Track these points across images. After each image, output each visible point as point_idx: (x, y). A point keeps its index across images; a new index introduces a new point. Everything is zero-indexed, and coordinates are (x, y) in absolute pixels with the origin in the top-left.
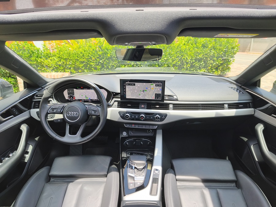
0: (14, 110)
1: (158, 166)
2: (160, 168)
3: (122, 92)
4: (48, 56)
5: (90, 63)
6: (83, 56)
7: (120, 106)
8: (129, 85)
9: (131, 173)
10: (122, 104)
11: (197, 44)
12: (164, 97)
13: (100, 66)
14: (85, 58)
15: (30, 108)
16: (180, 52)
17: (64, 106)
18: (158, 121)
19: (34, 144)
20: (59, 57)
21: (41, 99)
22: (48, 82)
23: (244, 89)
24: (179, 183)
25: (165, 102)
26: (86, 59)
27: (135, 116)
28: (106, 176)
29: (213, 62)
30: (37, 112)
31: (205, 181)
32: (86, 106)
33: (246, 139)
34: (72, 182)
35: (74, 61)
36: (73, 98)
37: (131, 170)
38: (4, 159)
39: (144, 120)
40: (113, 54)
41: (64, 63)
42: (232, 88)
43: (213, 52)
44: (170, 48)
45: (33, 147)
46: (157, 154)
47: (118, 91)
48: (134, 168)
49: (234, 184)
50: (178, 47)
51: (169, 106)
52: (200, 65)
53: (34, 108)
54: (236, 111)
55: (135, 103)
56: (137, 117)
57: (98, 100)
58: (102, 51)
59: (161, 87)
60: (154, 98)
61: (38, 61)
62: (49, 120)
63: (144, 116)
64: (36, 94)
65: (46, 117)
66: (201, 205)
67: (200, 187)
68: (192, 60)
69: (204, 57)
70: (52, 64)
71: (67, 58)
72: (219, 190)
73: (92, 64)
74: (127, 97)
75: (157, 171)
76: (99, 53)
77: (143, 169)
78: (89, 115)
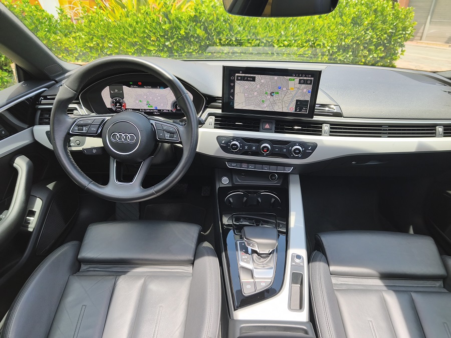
1: (298, 249)
2: (303, 253)
3: (226, 96)
4: (68, 31)
5: (147, 47)
6: (135, 31)
7: (219, 124)
8: (243, 79)
9: (245, 262)
10: (223, 122)
11: (343, 17)
12: (314, 109)
13: (166, 52)
14: (137, 36)
15: (32, 124)
16: (313, 32)
17: (103, 120)
18: (297, 158)
19: (45, 197)
20: (89, 33)
21: (52, 104)
22: (67, 71)
24: (334, 280)
26: (140, 38)
27: (252, 146)
28: (192, 263)
29: (368, 53)
30: (47, 133)
31: (385, 276)
32: (151, 121)
34: (125, 273)
35: (118, 41)
36: (121, 105)
37: (246, 256)
39: (267, 156)
40: (190, 30)
41: (98, 45)
43: (371, 34)
44: (295, 23)
45: (44, 202)
46: (295, 223)
47: (218, 92)
48: (250, 251)
49: (439, 283)
51: (321, 128)
52: (345, 59)
53: (40, 124)
55: (252, 120)
56: (254, 148)
57: (174, 111)
58: (170, 23)
60: (292, 110)
61: (51, 39)
62: (74, 149)
63: (269, 147)
64: (43, 95)
65: (67, 142)
66: (383, 324)
67: (378, 288)
68: (333, 49)
69: (354, 43)
70: (76, 46)
71: (103, 36)
72: (414, 295)
73: (151, 48)
74: (237, 106)
75: (298, 260)
76: (164, 27)
77: (270, 254)
78: (159, 142)
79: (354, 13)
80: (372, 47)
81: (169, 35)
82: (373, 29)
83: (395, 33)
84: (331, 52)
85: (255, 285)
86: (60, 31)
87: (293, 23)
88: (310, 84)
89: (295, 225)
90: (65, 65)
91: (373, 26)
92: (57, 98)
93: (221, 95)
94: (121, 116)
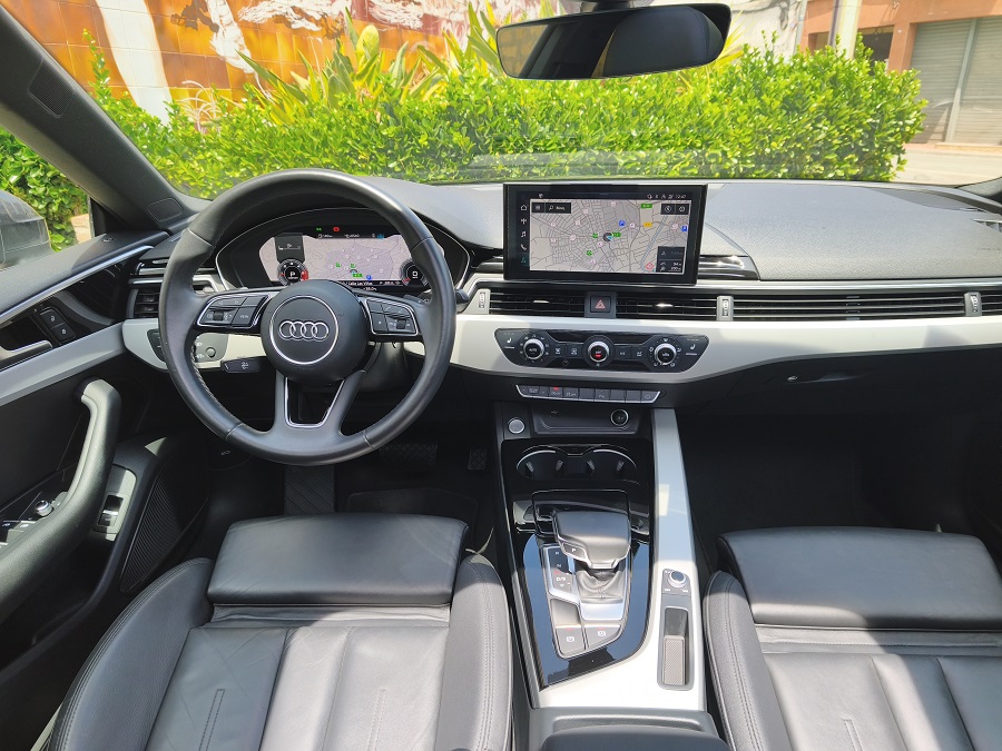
0: (49, 315)
1: (677, 560)
2: (689, 568)
3: (512, 245)
4: (188, 149)
6: (325, 143)
7: (500, 305)
8: (545, 208)
9: (561, 589)
10: (505, 301)
11: (764, 97)
12: (696, 266)
14: (331, 152)
15: (120, 317)
16: (699, 130)
17: (264, 299)
18: (667, 369)
19: (141, 468)
20: (232, 152)
21: (162, 275)
22: (192, 213)
24: (765, 635)
25: (701, 284)
26: (336, 155)
27: (570, 348)
28: (448, 601)
29: (822, 168)
30: (151, 334)
31: (879, 625)
32: (360, 299)
34: (308, 623)
36: (298, 274)
37: (563, 577)
38: (13, 525)
39: (604, 367)
40: (438, 135)
42: (989, 224)
43: (826, 128)
44: (661, 112)
45: (140, 477)
46: (669, 506)
48: (572, 566)
50: (689, 109)
51: (715, 304)
53: (137, 316)
55: (567, 293)
56: (574, 352)
57: (406, 283)
58: (397, 123)
59: (686, 218)
60: (652, 270)
62: (203, 365)
63: (607, 348)
64: (143, 257)
65: (189, 348)
66: (877, 727)
67: (863, 651)
68: (746, 163)
69: (790, 150)
70: (205, 178)
71: (261, 155)
72: (946, 664)
74: (535, 265)
75: (677, 582)
76: (384, 133)
77: (616, 570)
78: (374, 338)
79: (787, 87)
80: (832, 157)
81: (396, 147)
82: (831, 119)
83: (880, 125)
84: (741, 169)
85: (584, 632)
86: (174, 149)
87: (655, 114)
88: (685, 213)
89: (669, 512)
90: (189, 201)
91: (829, 113)
92: (170, 262)
93: (500, 245)
94: (299, 288)
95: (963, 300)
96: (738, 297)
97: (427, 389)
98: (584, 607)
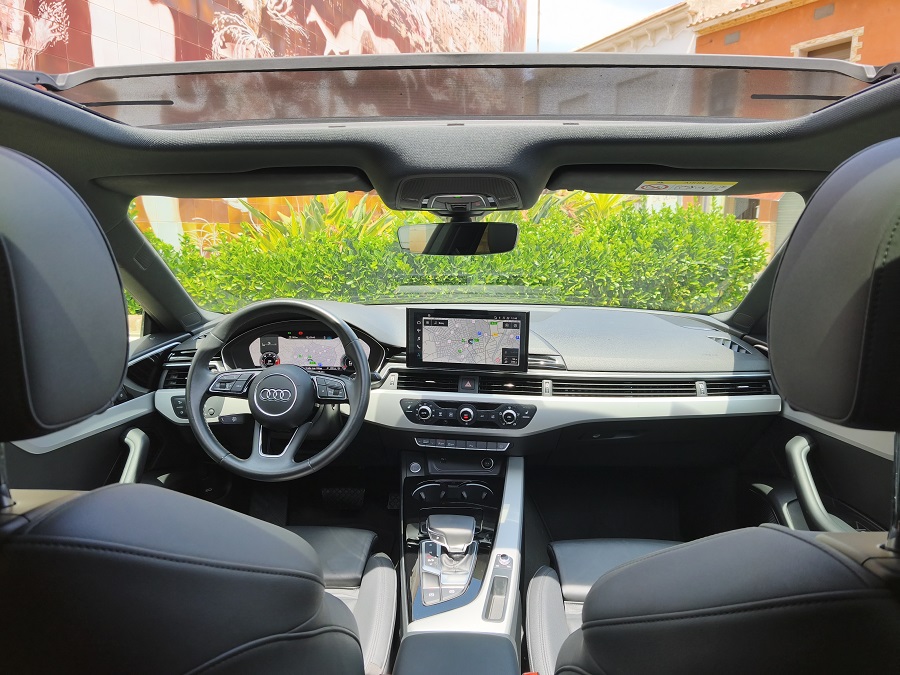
3: (412, 346)
4: (193, 269)
5: (317, 289)
7: (404, 384)
8: (432, 323)
9: (430, 567)
10: (407, 381)
12: (527, 360)
14: (303, 273)
15: (154, 387)
16: (587, 262)
17: (251, 376)
18: (511, 427)
22: (207, 321)
23: (752, 344)
24: (570, 609)
25: (531, 372)
26: (307, 275)
27: (449, 412)
28: (358, 583)
29: (689, 292)
30: (174, 400)
32: (312, 377)
33: (767, 489)
35: (272, 282)
36: (274, 362)
37: (432, 559)
39: (470, 425)
40: (386, 262)
41: (239, 287)
42: (717, 339)
43: (689, 263)
46: (508, 517)
47: (402, 342)
48: (439, 551)
51: (541, 385)
52: (648, 301)
53: (165, 387)
54: (730, 402)
55: (448, 376)
56: (451, 415)
57: (344, 368)
58: (355, 253)
59: (518, 331)
60: (499, 362)
62: (209, 420)
63: (472, 413)
64: (174, 350)
68: (626, 287)
69: (661, 278)
70: (204, 290)
71: (249, 275)
73: (324, 291)
74: (426, 358)
75: (504, 560)
76: (345, 260)
77: (466, 553)
78: (320, 401)
79: (657, 232)
80: (696, 284)
81: (353, 270)
83: (732, 261)
84: (623, 291)
85: (441, 593)
86: (182, 269)
87: (554, 250)
88: (518, 328)
89: (507, 520)
90: (206, 314)
92: (197, 352)
94: (274, 370)
95: (694, 386)
96: (556, 381)
97: (350, 432)
98: (443, 578)
